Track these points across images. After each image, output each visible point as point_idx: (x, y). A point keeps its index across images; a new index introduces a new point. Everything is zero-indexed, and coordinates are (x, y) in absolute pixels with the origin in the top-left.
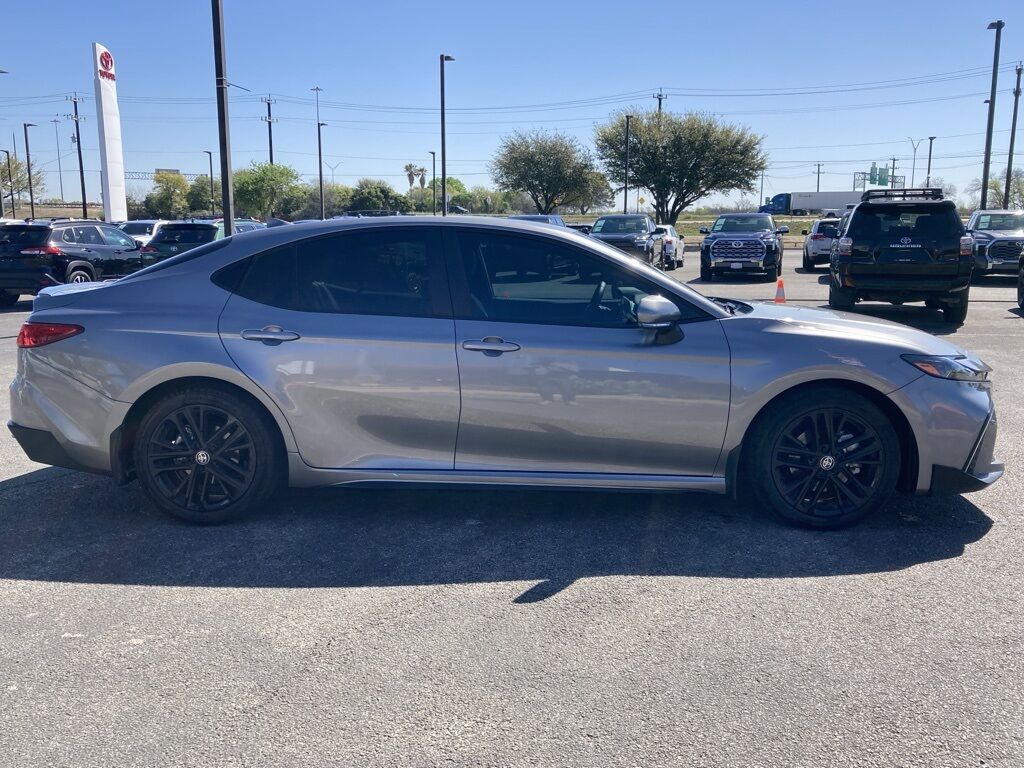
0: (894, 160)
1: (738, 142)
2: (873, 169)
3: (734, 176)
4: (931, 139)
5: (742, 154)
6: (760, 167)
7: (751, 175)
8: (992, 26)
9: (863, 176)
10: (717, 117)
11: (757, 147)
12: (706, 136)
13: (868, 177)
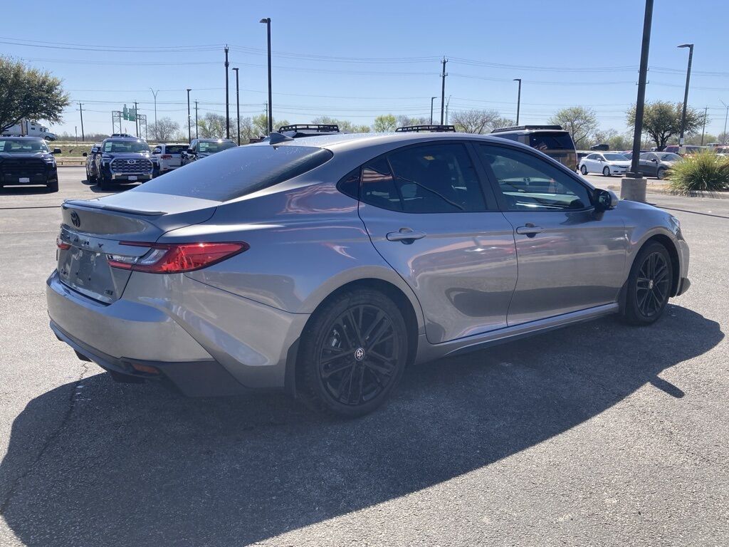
0: (136, 103)
1: (44, 83)
2: (125, 109)
3: (43, 109)
4: (188, 90)
5: (48, 92)
6: (64, 103)
7: (57, 109)
8: (264, 21)
9: (118, 114)
10: (26, 62)
11: (59, 87)
12: (16, 75)
13: (122, 115)
